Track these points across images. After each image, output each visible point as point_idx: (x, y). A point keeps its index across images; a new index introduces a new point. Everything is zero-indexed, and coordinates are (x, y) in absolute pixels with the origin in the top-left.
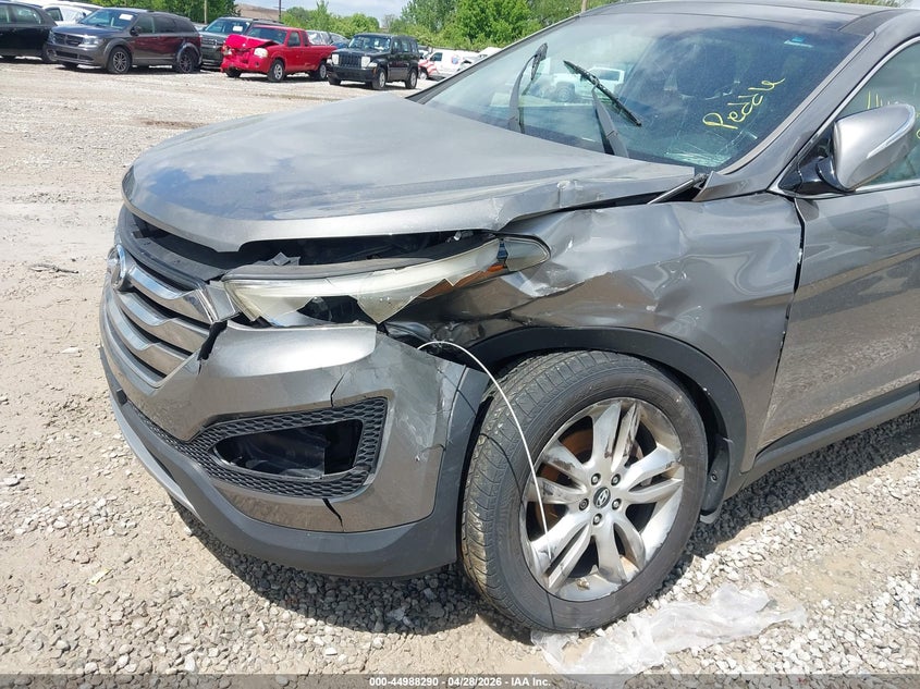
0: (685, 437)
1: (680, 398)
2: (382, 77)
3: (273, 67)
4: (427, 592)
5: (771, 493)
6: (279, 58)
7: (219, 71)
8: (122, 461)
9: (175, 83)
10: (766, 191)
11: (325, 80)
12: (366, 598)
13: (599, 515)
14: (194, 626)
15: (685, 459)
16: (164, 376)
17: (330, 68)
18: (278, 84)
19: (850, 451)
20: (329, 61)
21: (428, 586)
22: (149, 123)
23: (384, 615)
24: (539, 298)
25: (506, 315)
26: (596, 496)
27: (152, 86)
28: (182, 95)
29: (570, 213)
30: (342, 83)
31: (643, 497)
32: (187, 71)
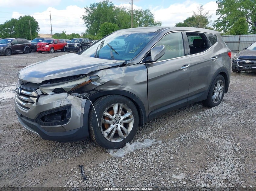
0: (132, 110)
1: (129, 102)
2: (81, 49)
3: (51, 49)
4: (87, 147)
5: (161, 124)
6: (52, 47)
7: (36, 52)
8: (21, 135)
9: (24, 56)
10: (139, 63)
11: (66, 51)
12: (75, 150)
13: (117, 125)
14: (40, 158)
15: (133, 114)
16: (30, 108)
17: (66, 48)
18: (53, 54)
19: (180, 115)
20: (66, 46)
21: (87, 146)
22: (19, 67)
23: (78, 152)
24: (99, 86)
25: (93, 90)
26: (116, 122)
27: (18, 58)
28: (27, 59)
29: (102, 70)
30: (70, 51)
31: (126, 121)
32: (27, 53)
